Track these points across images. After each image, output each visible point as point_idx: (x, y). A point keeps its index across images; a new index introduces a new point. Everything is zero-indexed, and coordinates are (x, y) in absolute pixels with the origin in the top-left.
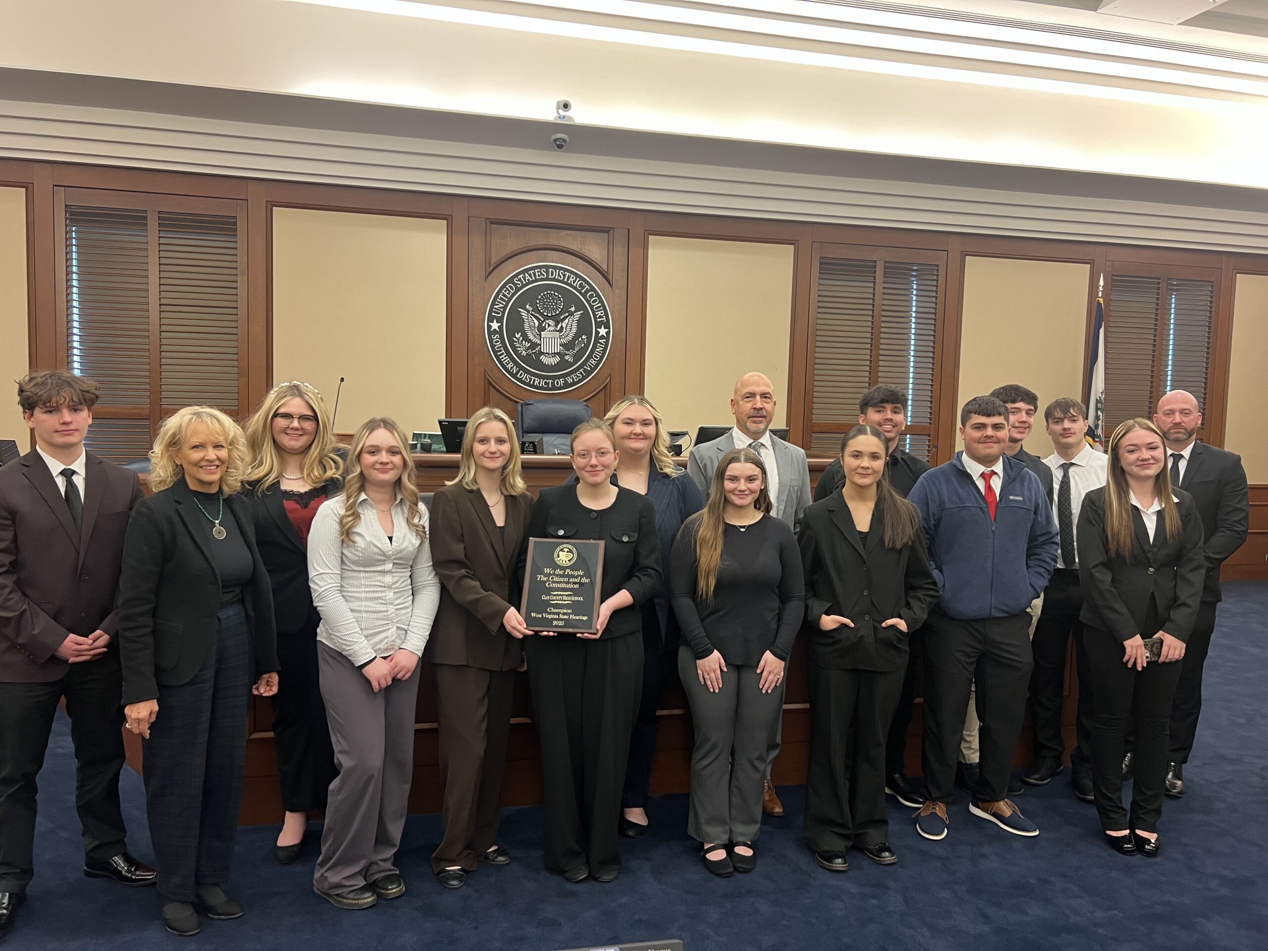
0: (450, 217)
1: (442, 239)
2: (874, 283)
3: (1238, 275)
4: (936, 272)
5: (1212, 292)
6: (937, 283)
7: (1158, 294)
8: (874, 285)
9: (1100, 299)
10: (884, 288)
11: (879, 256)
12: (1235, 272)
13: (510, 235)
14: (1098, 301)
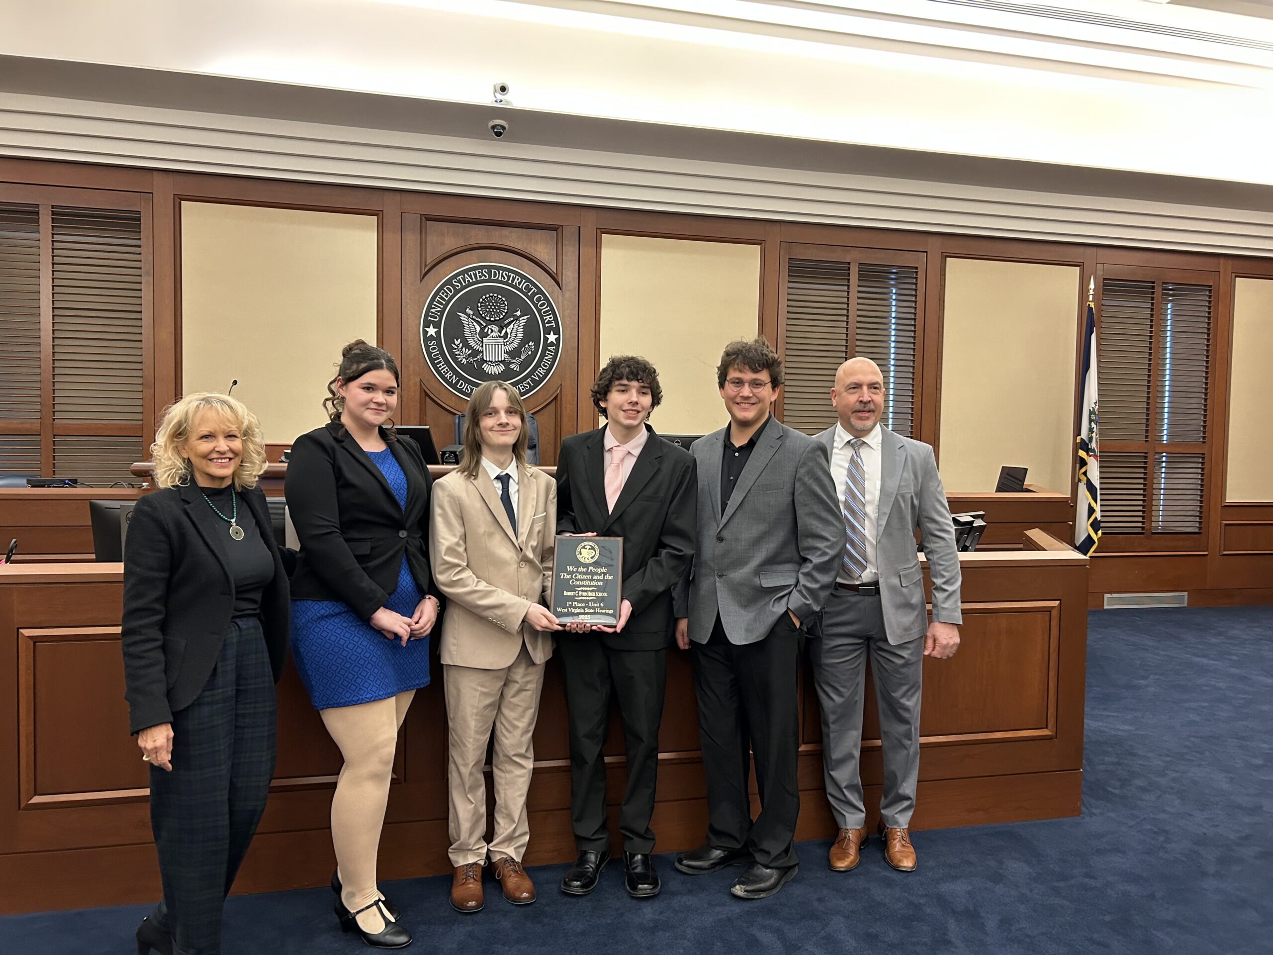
0: (381, 214)
1: (372, 237)
2: (848, 286)
3: (1237, 278)
4: (915, 275)
5: (1210, 297)
6: (916, 287)
7: (1153, 299)
8: (848, 288)
9: (1090, 303)
10: (859, 292)
11: (854, 258)
12: (1234, 275)
13: (448, 233)
14: (1089, 305)
